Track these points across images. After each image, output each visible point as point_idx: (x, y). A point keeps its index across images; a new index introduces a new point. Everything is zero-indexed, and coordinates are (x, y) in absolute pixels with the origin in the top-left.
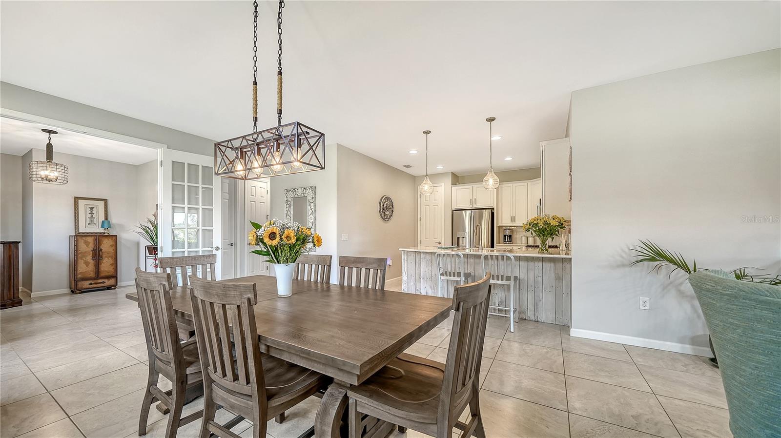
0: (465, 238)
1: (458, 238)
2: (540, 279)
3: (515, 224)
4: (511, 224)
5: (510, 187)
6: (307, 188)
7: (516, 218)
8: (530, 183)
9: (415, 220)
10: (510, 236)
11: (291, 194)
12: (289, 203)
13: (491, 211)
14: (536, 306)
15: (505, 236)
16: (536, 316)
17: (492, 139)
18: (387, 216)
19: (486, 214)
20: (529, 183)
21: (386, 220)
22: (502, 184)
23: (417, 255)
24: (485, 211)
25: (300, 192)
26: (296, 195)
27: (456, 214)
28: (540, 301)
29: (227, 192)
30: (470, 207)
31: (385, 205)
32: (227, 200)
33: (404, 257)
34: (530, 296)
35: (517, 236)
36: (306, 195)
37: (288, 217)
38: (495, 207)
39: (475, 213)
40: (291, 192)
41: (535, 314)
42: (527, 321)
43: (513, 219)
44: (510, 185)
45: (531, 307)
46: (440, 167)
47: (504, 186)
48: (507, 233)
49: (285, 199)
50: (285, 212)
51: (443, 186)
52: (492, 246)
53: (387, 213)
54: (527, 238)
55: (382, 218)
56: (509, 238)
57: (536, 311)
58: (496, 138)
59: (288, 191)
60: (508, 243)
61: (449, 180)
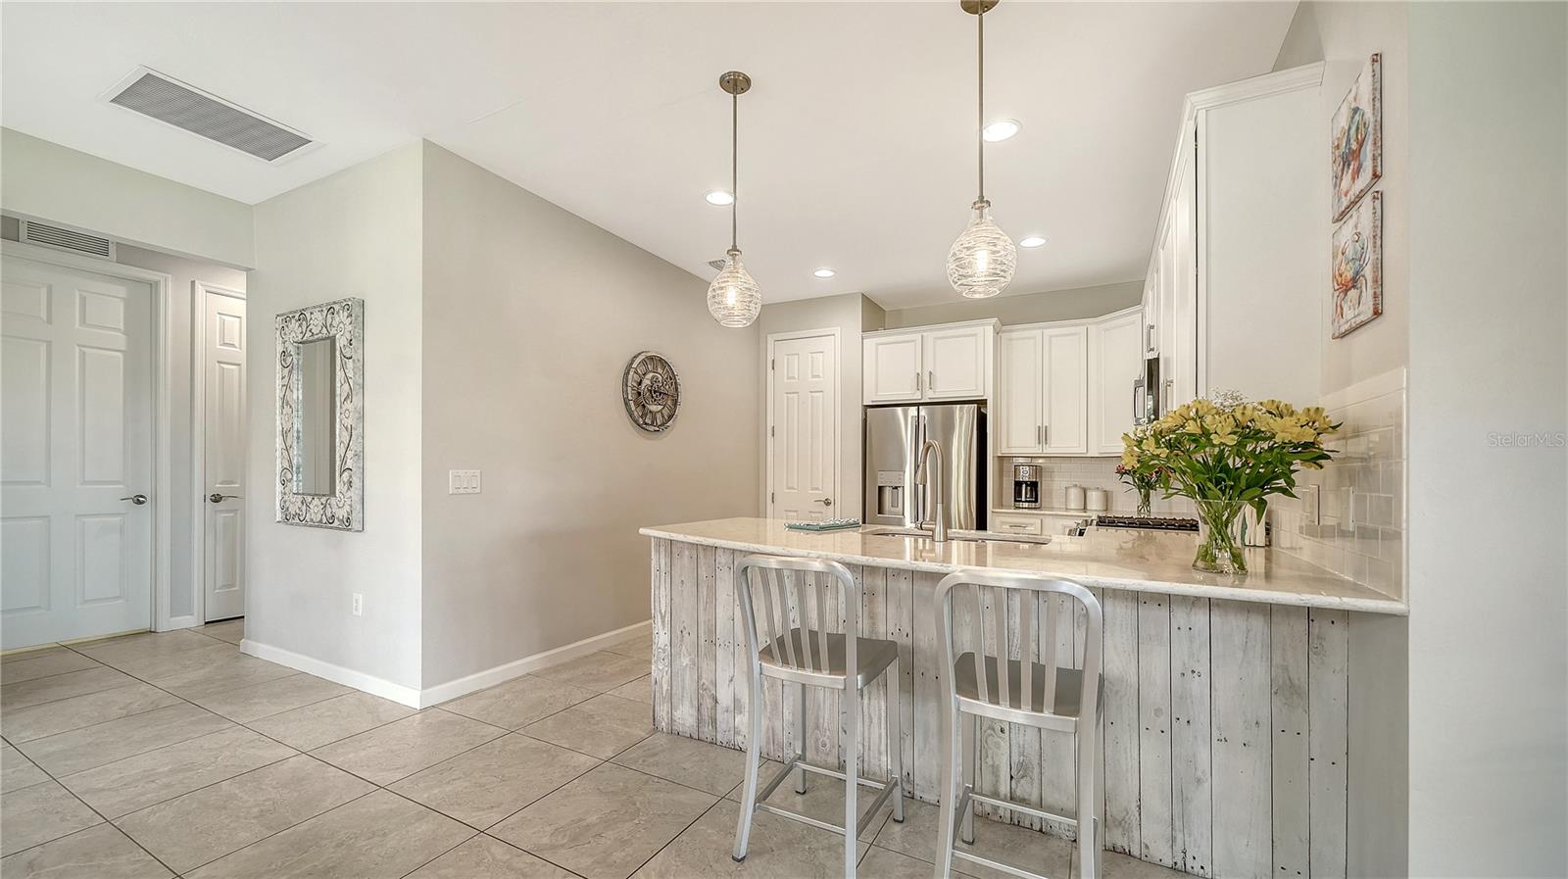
0: (900, 489)
1: (881, 489)
2: (1198, 686)
3: (1049, 450)
4: (1036, 450)
5: (1034, 338)
6: (337, 307)
7: (1053, 435)
8: (1095, 327)
9: (759, 431)
10: (1034, 486)
11: (295, 331)
12: (289, 360)
13: (979, 409)
14: (1178, 797)
15: (1018, 484)
16: (1179, 847)
17: (986, 137)
18: (654, 419)
19: (964, 419)
20: (1093, 329)
21: (652, 428)
22: (1011, 331)
23: (701, 555)
24: (961, 410)
25: (317, 320)
26: (308, 334)
27: (874, 419)
28: (1199, 781)
29: (122, 327)
30: (917, 397)
31: (646, 382)
32: (119, 354)
33: (658, 561)
34: (1153, 753)
35: (1055, 486)
36: (332, 333)
37: (287, 409)
38: (989, 397)
39: (931, 415)
40: (294, 325)
41: (1173, 839)
42: (1134, 863)
43: (1043, 435)
44: (1035, 332)
45: (1156, 804)
46: (824, 273)
47: (1014, 335)
48: (1025, 475)
49: (280, 349)
50: (279, 394)
51: (838, 335)
52: (982, 525)
53: (654, 408)
54: (1085, 491)
55: (636, 422)
56: (1029, 491)
57: (1178, 824)
58: (999, 131)
59: (287, 318)
60: (1026, 505)
61: (854, 317)
